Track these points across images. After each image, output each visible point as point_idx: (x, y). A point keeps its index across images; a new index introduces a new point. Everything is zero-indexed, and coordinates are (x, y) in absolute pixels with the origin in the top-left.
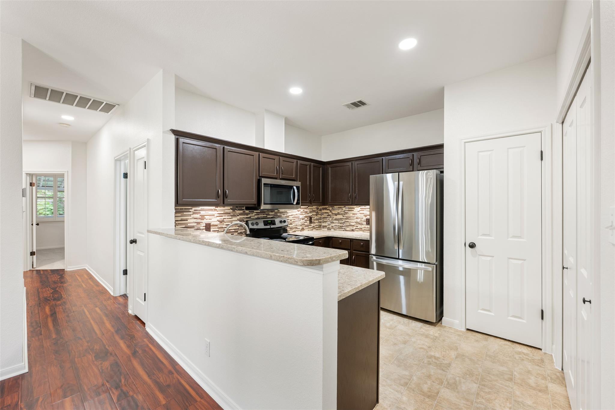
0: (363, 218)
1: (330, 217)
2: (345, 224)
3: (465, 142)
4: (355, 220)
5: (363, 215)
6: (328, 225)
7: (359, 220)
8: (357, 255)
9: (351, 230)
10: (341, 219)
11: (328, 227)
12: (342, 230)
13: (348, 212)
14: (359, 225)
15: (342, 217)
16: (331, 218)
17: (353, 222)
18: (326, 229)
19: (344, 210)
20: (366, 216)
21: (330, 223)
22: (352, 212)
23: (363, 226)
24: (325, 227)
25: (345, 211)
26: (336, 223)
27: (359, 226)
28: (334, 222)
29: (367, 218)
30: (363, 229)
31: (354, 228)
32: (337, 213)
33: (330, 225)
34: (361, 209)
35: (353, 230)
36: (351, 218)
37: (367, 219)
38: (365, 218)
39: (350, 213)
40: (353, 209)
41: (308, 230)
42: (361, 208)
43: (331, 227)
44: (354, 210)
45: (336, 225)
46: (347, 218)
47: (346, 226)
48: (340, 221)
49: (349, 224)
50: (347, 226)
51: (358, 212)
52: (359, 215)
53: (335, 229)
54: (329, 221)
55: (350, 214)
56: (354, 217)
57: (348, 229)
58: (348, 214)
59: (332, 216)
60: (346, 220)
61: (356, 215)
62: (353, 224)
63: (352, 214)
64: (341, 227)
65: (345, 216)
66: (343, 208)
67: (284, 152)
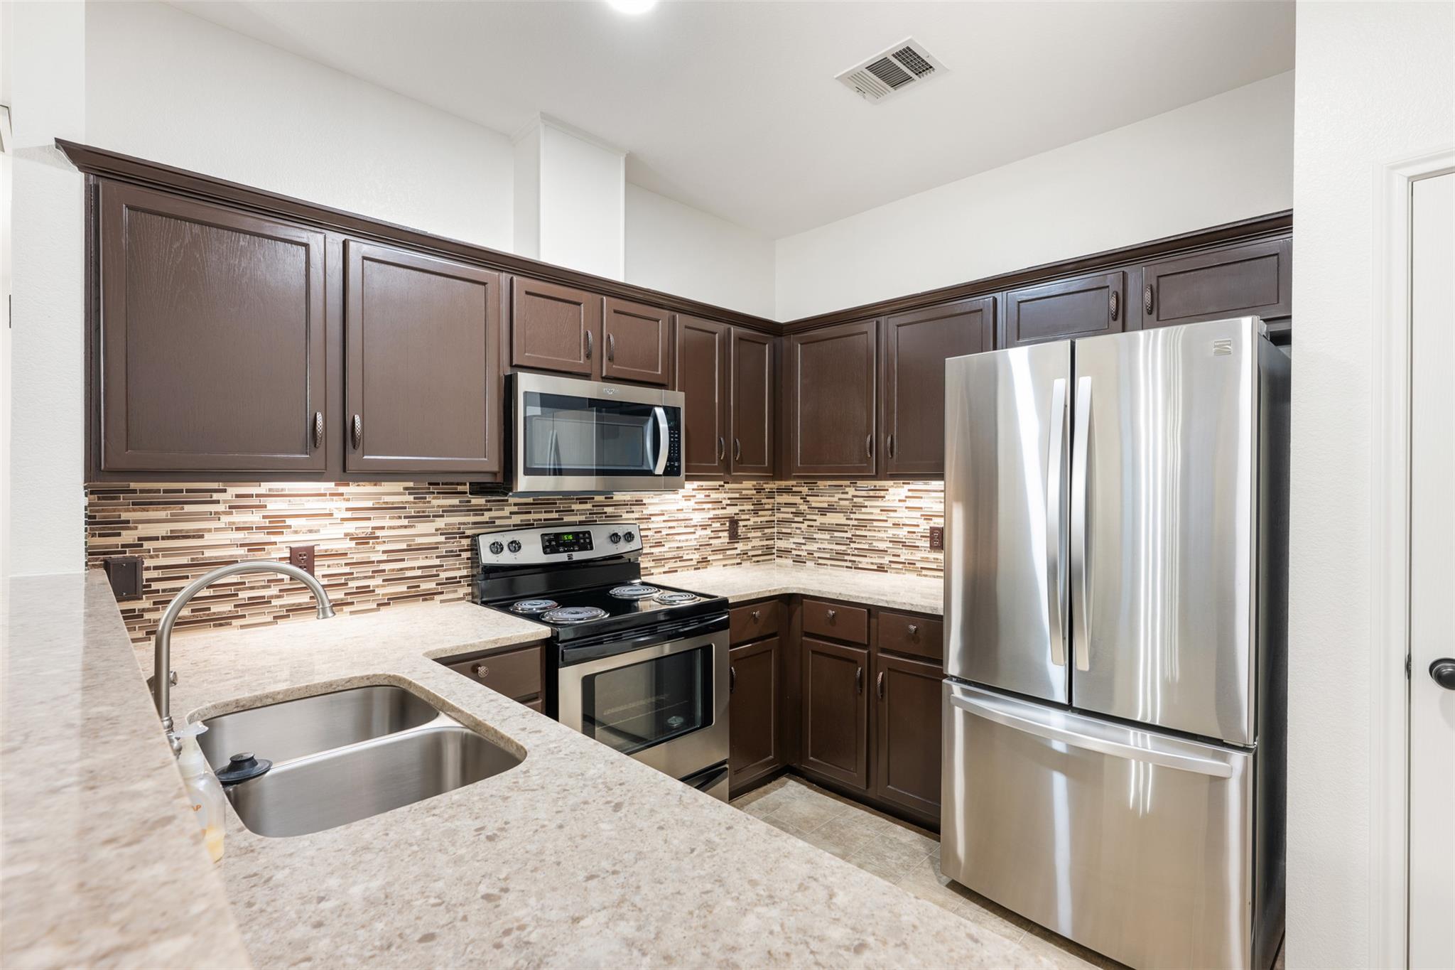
0: (918, 526)
1: (800, 519)
2: (853, 545)
3: (1412, 180)
4: (891, 532)
5: (918, 514)
6: (794, 546)
7: (902, 533)
8: (892, 670)
9: (875, 567)
10: (840, 528)
11: (794, 552)
12: (843, 566)
13: (866, 503)
14: (904, 551)
15: (844, 521)
16: (807, 523)
17: (882, 540)
18: (790, 562)
19: (849, 496)
20: (928, 518)
21: (803, 541)
22: (879, 503)
23: (918, 555)
24: (784, 552)
25: (855, 500)
26: (823, 542)
27: (905, 555)
28: (815, 536)
29: (932, 525)
30: (919, 565)
31: (886, 560)
32: (825, 505)
33: (803, 547)
34: (910, 494)
35: (881, 569)
36: (875, 524)
37: (933, 530)
38: (925, 526)
39: (871, 507)
40: (882, 493)
41: (724, 566)
42: (909, 490)
43: (805, 553)
44: (887, 497)
45: (822, 546)
46: (863, 523)
47: (856, 552)
48: (836, 534)
49: (866, 547)
50: (862, 553)
51: (901, 504)
52: (903, 515)
53: (821, 561)
54: (798, 531)
55: (873, 510)
56: (886, 521)
57: (864, 562)
58: (864, 510)
59: (808, 517)
60: (858, 533)
61: (892, 514)
62: (882, 546)
63: (877, 511)
64: (839, 557)
65: (852, 516)
66: (847, 489)
67: (621, 279)
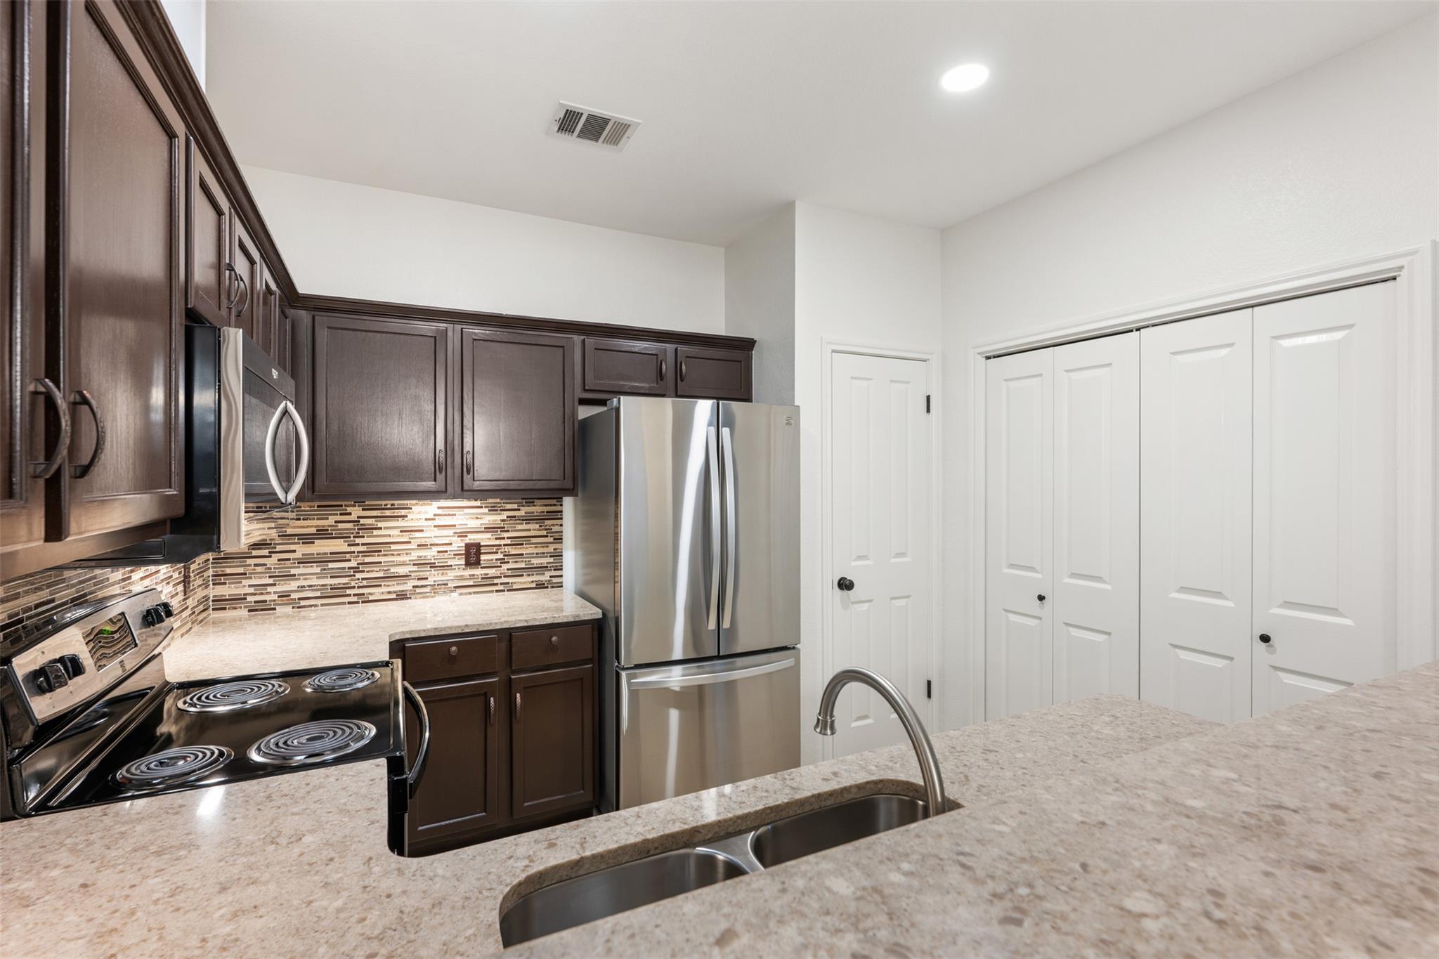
0: (451, 544)
1: (266, 552)
2: (359, 576)
4: (415, 555)
5: (450, 532)
6: (252, 590)
7: (430, 554)
9: (394, 596)
10: (338, 556)
11: (249, 598)
12: (344, 603)
13: (380, 525)
14: (433, 572)
15: (346, 548)
16: (275, 557)
17: (403, 564)
18: (244, 612)
19: (353, 517)
20: (462, 535)
21: (271, 581)
22: (401, 523)
23: (451, 574)
24: (236, 600)
25: (362, 521)
26: (311, 576)
27: (434, 577)
28: (293, 571)
29: (468, 541)
30: (451, 585)
31: (408, 586)
32: (313, 530)
33: (269, 589)
34: (440, 511)
35: (402, 596)
36: (393, 547)
37: (468, 546)
38: (459, 544)
39: (386, 528)
40: (403, 512)
42: (439, 508)
43: (275, 597)
44: (410, 516)
45: (306, 583)
46: (374, 549)
47: (365, 583)
48: (331, 565)
49: (381, 574)
50: (375, 583)
51: (430, 523)
52: (431, 534)
53: (303, 603)
54: (259, 569)
55: (389, 530)
56: (410, 542)
57: (377, 593)
58: (375, 532)
59: (279, 548)
60: (367, 560)
61: (417, 535)
62: (402, 571)
63: (396, 532)
64: (337, 593)
65: (357, 541)
66: (349, 509)
